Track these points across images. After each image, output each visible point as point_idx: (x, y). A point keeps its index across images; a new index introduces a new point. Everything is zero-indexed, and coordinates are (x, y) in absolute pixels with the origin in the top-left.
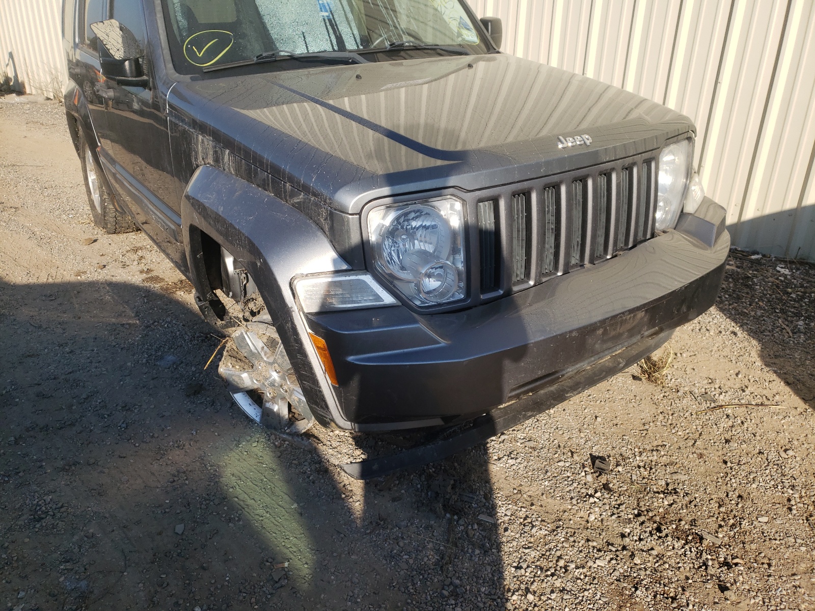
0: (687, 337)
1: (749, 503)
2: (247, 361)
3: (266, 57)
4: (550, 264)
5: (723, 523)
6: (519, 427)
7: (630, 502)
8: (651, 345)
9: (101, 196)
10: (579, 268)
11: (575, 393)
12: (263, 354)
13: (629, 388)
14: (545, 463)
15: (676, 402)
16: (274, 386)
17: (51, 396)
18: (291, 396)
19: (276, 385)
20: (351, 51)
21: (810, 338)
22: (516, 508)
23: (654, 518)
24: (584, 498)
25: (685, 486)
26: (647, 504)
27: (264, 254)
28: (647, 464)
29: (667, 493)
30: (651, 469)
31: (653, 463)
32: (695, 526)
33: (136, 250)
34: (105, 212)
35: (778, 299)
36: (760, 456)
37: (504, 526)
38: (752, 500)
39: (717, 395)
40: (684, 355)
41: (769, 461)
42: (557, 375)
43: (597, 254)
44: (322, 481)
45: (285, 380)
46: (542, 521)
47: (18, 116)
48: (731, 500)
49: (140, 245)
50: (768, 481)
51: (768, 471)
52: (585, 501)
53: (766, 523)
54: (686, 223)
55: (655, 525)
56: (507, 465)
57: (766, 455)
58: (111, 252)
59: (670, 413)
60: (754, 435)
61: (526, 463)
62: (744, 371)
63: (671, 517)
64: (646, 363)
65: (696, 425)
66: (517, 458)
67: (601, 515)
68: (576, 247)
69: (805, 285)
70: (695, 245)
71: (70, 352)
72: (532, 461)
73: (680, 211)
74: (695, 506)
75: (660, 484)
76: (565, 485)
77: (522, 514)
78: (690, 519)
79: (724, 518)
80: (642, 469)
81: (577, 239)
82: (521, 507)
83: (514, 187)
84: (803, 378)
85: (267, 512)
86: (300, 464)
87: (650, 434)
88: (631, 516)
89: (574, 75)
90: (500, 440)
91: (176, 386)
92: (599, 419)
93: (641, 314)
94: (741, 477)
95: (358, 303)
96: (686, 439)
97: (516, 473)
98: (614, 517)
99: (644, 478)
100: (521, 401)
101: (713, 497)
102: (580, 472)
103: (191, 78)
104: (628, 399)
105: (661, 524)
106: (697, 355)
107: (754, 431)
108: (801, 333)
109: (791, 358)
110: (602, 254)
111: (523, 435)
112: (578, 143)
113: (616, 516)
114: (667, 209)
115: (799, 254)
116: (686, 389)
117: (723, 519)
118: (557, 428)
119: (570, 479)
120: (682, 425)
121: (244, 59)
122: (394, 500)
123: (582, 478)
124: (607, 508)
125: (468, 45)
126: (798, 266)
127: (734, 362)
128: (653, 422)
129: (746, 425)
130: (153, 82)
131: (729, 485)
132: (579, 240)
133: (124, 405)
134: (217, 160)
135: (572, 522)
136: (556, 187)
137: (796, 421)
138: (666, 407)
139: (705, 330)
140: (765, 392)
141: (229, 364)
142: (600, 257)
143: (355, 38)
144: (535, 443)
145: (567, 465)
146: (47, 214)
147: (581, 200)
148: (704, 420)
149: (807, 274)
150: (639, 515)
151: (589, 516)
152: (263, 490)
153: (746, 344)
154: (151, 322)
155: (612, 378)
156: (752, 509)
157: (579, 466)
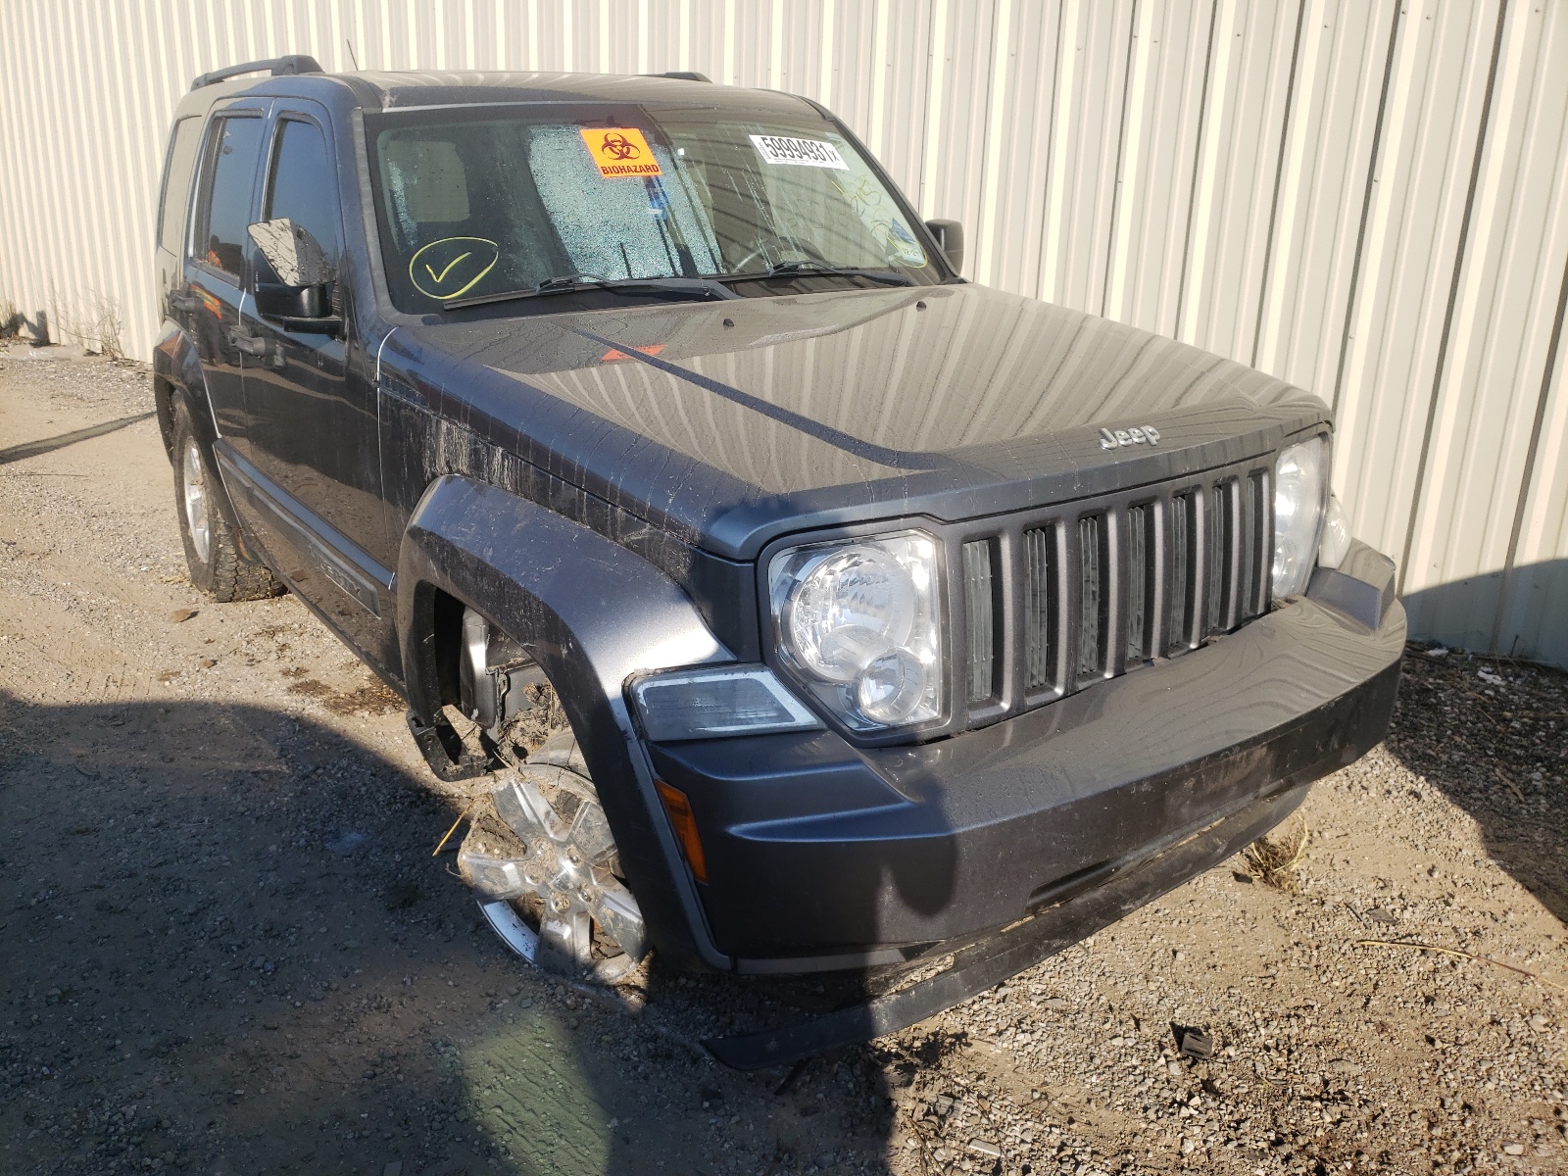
0: (1327, 801)
1: (1484, 1120)
2: (515, 838)
3: (559, 285)
4: (1090, 657)
5: (1440, 1159)
6: (1032, 972)
7: (1258, 1116)
8: (1271, 814)
9: (212, 530)
10: (1142, 666)
11: (1138, 903)
12: (547, 826)
13: (1231, 896)
14: (1087, 1041)
15: (1322, 923)
16: (566, 888)
17: (125, 909)
18: (599, 907)
19: (571, 886)
20: (707, 278)
21: (1557, 804)
22: (1041, 1127)
23: (1309, 1148)
24: (1170, 1107)
25: (1360, 1087)
26: (1292, 1121)
27: (576, 634)
28: (1281, 1043)
29: (1328, 1100)
30: (1290, 1052)
31: (1293, 1041)
32: (1389, 1164)
33: (272, 632)
34: (217, 561)
35: (1490, 731)
36: (1495, 1028)
37: (1022, 1164)
38: (1490, 1112)
39: (1399, 911)
40: (1327, 835)
41: (1512, 1037)
42: (1106, 868)
43: (1173, 640)
44: (663, 1075)
45: (588, 875)
46: (1093, 1153)
47: (34, 383)
48: (1450, 1114)
49: (280, 622)
50: (1515, 1076)
51: (1512, 1058)
52: (1172, 1114)
53: (1520, 1156)
54: (1326, 586)
55: (1312, 1162)
56: (1016, 1044)
57: (1505, 1026)
58: (225, 635)
59: (1314, 944)
60: (1478, 988)
61: (1051, 1040)
62: (1442, 865)
63: (1341, 1148)
64: (1258, 849)
65: (1365, 967)
66: (1032, 1032)
67: (1205, 1142)
68: (1135, 627)
69: (1535, 705)
70: (1342, 625)
71: (159, 825)
72: (1062, 1036)
73: (1313, 563)
74: (1384, 1125)
75: (1311, 1081)
76: (1131, 1083)
77: (1054, 1138)
78: (1378, 1151)
79: (1441, 1149)
80: (1273, 1053)
81: (1137, 610)
82: (1051, 1126)
83: (1026, 516)
84: (1554, 879)
85: (561, 1136)
86: (617, 1043)
87: (1280, 984)
88: (1263, 1145)
89: (1086, 318)
90: (998, 996)
91: (367, 891)
92: (1180, 956)
93: (1260, 752)
94: (1464, 1069)
95: (747, 724)
96: (1350, 995)
97: (1034, 1059)
98: (1231, 1146)
99: (1279, 1070)
100: (1041, 919)
101: (1415, 1107)
102: (1155, 1058)
103: (423, 320)
104: (1230, 918)
105: (1324, 1160)
106: (1351, 835)
107: (1477, 981)
108: (1540, 794)
109: (1526, 841)
110: (1181, 639)
111: (1039, 986)
112: (1136, 440)
113: (1235, 1143)
114: (1290, 560)
115: (1516, 649)
116: (1338, 899)
117: (1441, 1151)
118: (1104, 974)
119: (1138, 1072)
120: (1339, 967)
121: (516, 288)
122: (805, 1112)
123: (1161, 1069)
124: (1216, 1128)
125: (906, 268)
126: (1517, 669)
127: (1422, 848)
128: (1284, 961)
129: (1460, 967)
130: (352, 327)
131: (1443, 1085)
132: (1141, 613)
133: (268, 927)
134: (477, 464)
135: (1150, 1155)
136: (1100, 517)
137: (1553, 961)
138: (1304, 933)
139: (1358, 787)
140: (1486, 906)
141: (480, 846)
142: (1177, 646)
143: (712, 255)
144: (1065, 1002)
145: (1130, 1044)
146: (99, 564)
147: (1143, 542)
148: (1380, 958)
149: (1536, 684)
150: (1278, 1142)
151: (1182, 1144)
152: (551, 1093)
153: (1440, 814)
154: (311, 768)
155: (1197, 878)
156: (1491, 1130)
157: (1152, 1046)
